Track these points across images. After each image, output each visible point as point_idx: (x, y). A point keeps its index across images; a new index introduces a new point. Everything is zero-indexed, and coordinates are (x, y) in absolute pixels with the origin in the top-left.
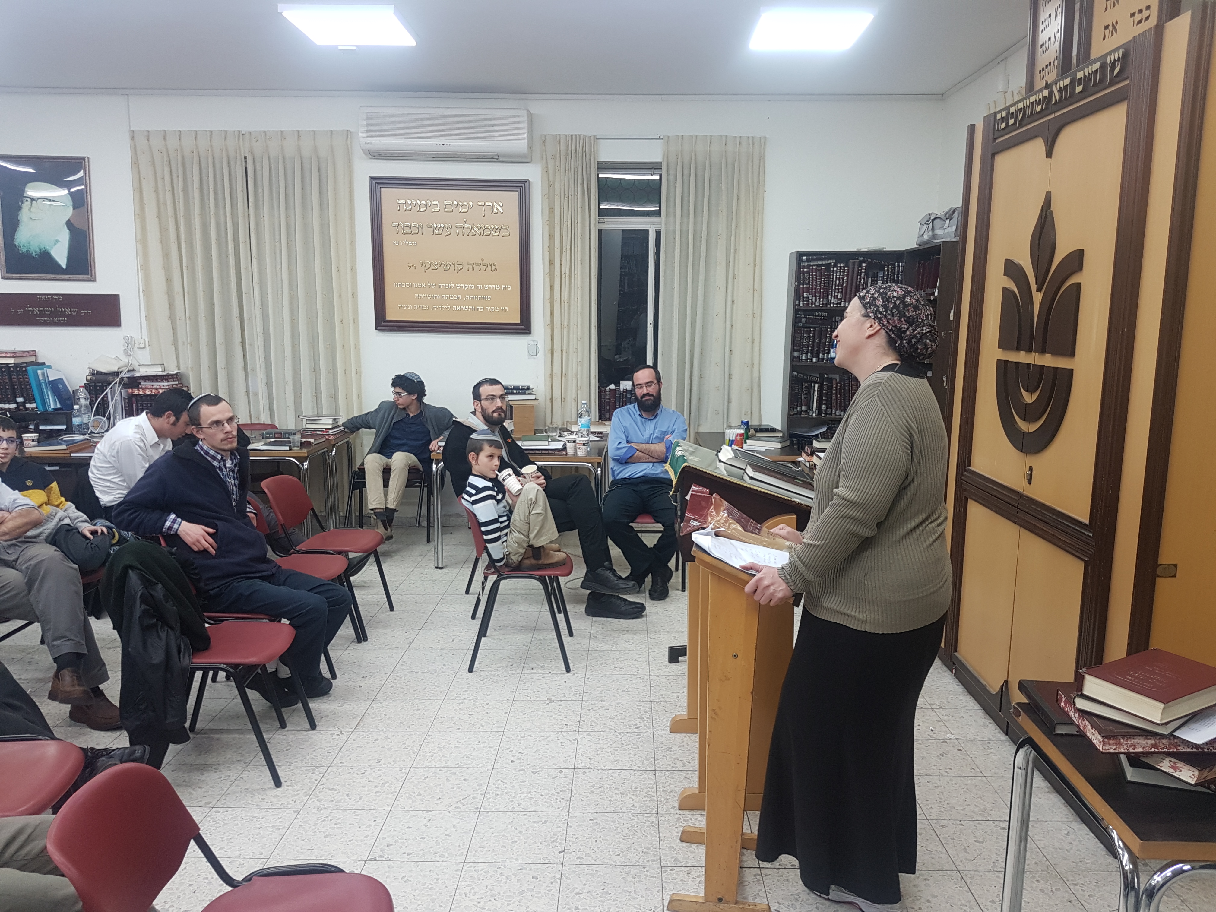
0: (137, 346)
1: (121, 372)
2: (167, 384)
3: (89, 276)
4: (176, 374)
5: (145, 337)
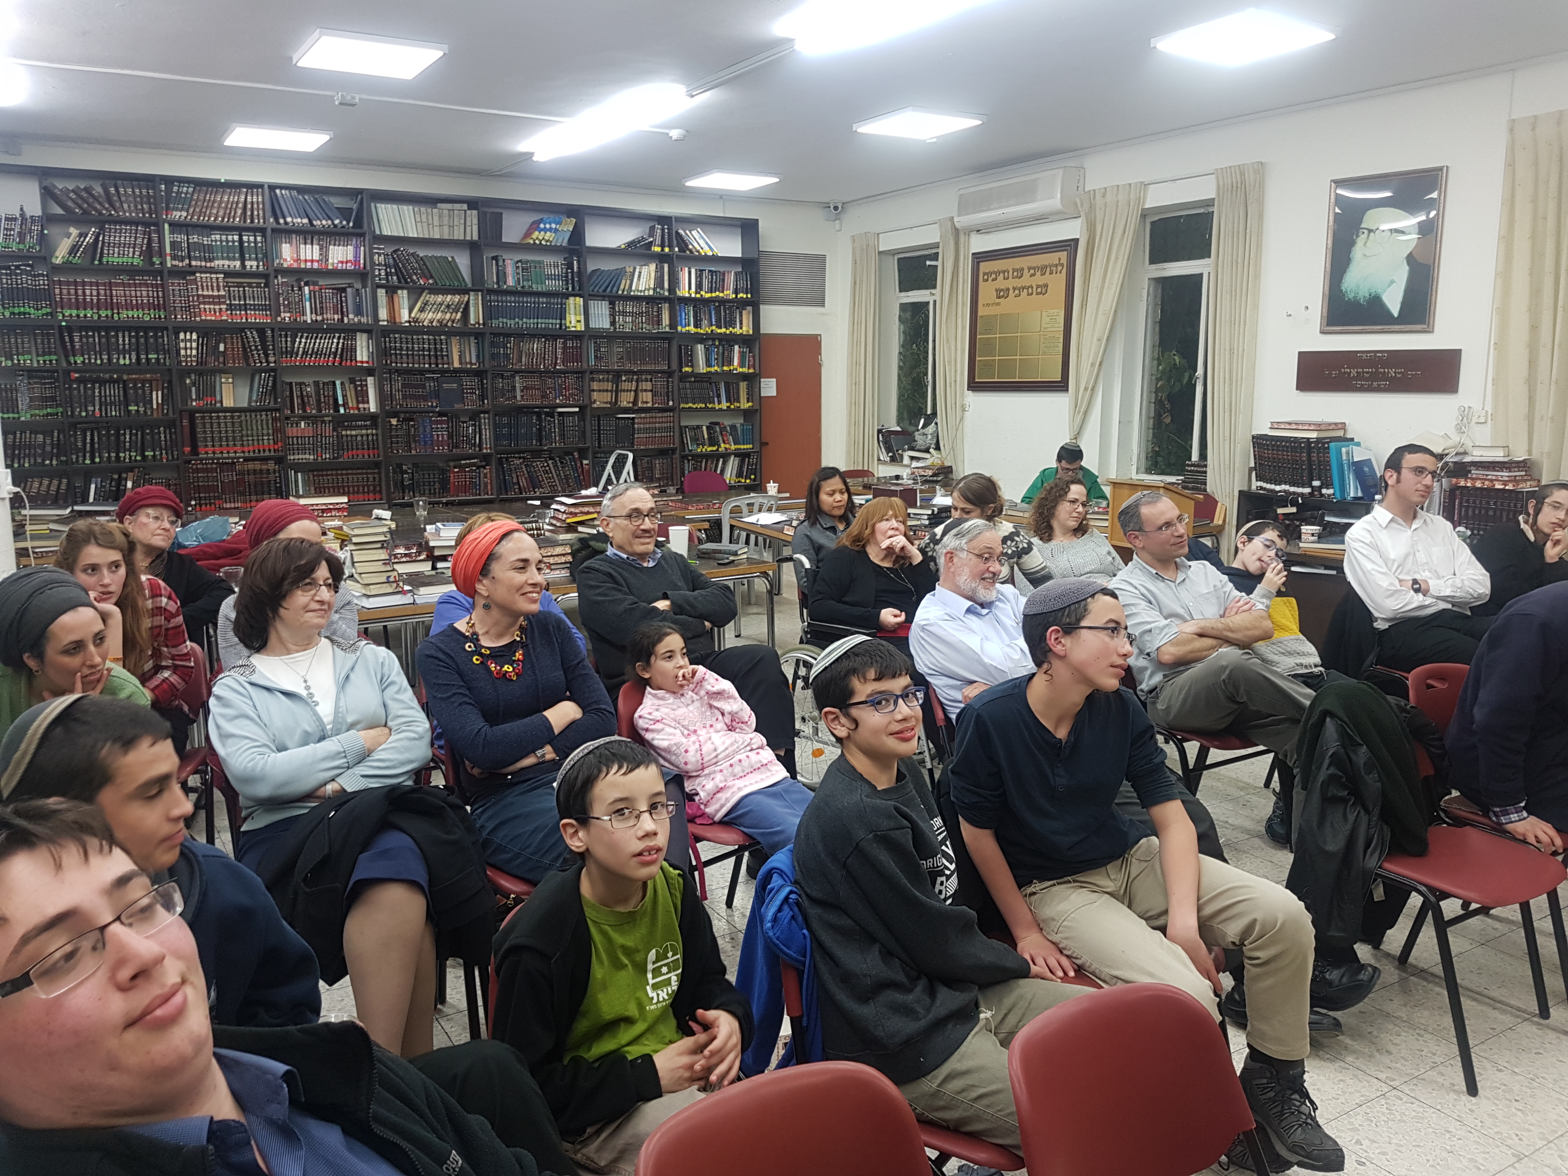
0: (1475, 420)
1: (1446, 455)
2: (1507, 474)
3: (1425, 326)
4: (1524, 461)
5: (1489, 408)
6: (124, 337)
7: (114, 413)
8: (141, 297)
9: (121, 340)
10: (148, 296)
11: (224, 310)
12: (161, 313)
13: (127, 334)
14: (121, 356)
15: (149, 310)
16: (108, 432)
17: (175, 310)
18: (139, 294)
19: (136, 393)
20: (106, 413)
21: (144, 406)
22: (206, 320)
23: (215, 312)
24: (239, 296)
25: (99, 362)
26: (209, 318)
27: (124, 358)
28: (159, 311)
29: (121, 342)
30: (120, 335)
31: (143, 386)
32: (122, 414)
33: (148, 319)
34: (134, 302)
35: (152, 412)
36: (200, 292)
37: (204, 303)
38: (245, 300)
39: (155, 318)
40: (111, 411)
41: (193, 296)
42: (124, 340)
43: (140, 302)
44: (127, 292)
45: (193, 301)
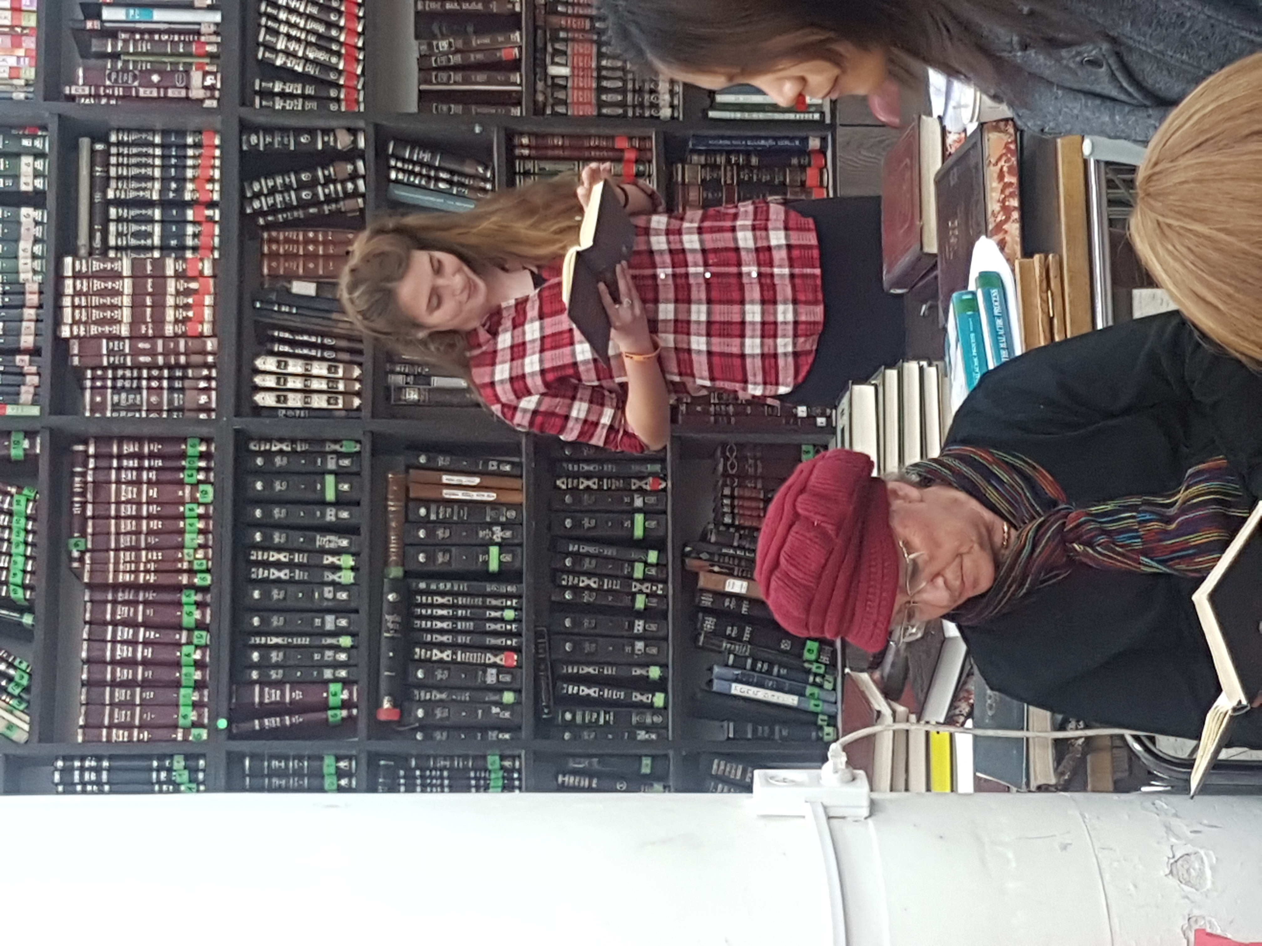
6: (266, 564)
7: (509, 614)
8: (139, 504)
9: (275, 574)
10: (138, 483)
11: (180, 266)
12: (191, 451)
13: (257, 556)
14: (330, 577)
15: (181, 483)
16: (568, 634)
17: (180, 409)
18: (131, 510)
19: (444, 546)
20: (509, 634)
21: (490, 525)
22: (214, 323)
23: (188, 292)
24: (136, 220)
25: (346, 641)
26: (208, 313)
27: (336, 568)
28: (183, 455)
29: (283, 574)
30: (261, 573)
31: (425, 522)
32: (511, 589)
33: (210, 489)
34: (155, 525)
35: (510, 506)
36: (125, 331)
37: (159, 321)
38: (150, 204)
39: (207, 470)
40: (502, 620)
41: (135, 353)
42: (278, 565)
43: (154, 509)
44: (125, 541)
45: (153, 353)
